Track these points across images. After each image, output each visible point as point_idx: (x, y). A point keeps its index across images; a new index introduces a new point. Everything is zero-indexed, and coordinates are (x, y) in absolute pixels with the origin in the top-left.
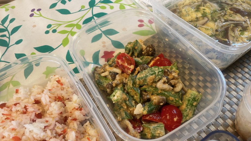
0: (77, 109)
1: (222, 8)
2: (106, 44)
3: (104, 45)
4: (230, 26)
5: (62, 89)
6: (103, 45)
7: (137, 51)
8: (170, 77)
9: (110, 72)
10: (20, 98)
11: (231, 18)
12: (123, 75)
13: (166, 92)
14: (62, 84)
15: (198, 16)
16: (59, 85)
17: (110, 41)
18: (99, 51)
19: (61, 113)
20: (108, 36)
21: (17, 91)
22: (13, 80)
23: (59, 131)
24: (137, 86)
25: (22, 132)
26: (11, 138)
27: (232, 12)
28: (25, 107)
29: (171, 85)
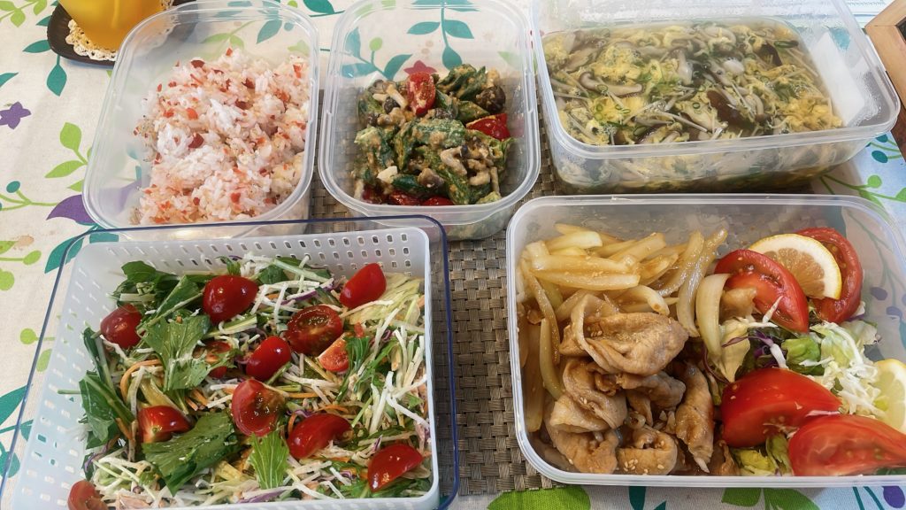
0: (298, 125)
1: (696, 83)
2: (432, 50)
3: (427, 50)
4: (671, 124)
5: (296, 84)
6: (425, 47)
7: (469, 87)
8: (474, 153)
9: (389, 98)
10: (228, 65)
11: (690, 111)
12: (407, 112)
13: (452, 173)
14: (299, 76)
15: (628, 75)
16: (295, 75)
17: (445, 46)
18: (410, 56)
19: (273, 117)
20: (446, 34)
21: (229, 53)
22: (235, 35)
23: (254, 137)
24: (412, 139)
25: (203, 110)
26: (186, 108)
27: (707, 100)
28: (228, 82)
29: (466, 165)
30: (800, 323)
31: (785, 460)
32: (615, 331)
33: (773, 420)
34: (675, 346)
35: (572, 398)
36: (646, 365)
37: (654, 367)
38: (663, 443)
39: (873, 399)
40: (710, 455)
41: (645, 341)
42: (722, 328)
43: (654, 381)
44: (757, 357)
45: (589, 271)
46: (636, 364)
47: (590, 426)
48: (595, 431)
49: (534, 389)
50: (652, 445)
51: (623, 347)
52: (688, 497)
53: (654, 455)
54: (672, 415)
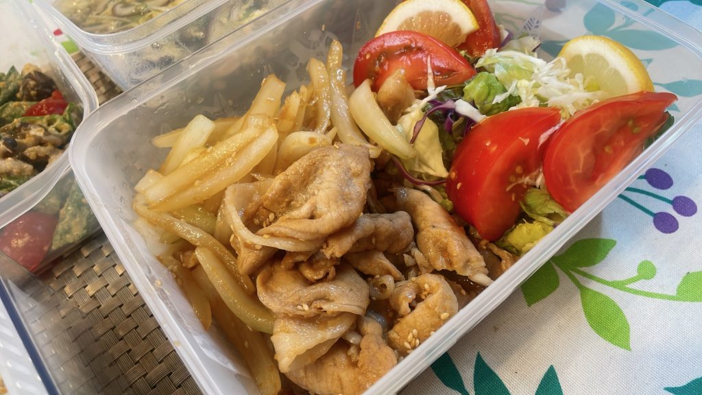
7: (4, 93)
8: (27, 140)
13: (13, 179)
29: (25, 159)
30: (463, 69)
31: (553, 208)
32: (286, 199)
33: (512, 179)
34: (360, 167)
35: (286, 316)
36: (343, 209)
37: (355, 206)
38: (426, 286)
39: (581, 87)
40: (483, 264)
41: (325, 184)
42: (398, 127)
43: (367, 223)
44: (451, 132)
45: (221, 163)
46: (331, 217)
47: (333, 332)
48: (345, 334)
49: (246, 344)
50: (418, 299)
51: (305, 210)
52: (496, 329)
53: (428, 307)
54: (416, 252)
